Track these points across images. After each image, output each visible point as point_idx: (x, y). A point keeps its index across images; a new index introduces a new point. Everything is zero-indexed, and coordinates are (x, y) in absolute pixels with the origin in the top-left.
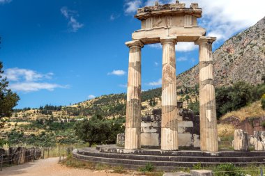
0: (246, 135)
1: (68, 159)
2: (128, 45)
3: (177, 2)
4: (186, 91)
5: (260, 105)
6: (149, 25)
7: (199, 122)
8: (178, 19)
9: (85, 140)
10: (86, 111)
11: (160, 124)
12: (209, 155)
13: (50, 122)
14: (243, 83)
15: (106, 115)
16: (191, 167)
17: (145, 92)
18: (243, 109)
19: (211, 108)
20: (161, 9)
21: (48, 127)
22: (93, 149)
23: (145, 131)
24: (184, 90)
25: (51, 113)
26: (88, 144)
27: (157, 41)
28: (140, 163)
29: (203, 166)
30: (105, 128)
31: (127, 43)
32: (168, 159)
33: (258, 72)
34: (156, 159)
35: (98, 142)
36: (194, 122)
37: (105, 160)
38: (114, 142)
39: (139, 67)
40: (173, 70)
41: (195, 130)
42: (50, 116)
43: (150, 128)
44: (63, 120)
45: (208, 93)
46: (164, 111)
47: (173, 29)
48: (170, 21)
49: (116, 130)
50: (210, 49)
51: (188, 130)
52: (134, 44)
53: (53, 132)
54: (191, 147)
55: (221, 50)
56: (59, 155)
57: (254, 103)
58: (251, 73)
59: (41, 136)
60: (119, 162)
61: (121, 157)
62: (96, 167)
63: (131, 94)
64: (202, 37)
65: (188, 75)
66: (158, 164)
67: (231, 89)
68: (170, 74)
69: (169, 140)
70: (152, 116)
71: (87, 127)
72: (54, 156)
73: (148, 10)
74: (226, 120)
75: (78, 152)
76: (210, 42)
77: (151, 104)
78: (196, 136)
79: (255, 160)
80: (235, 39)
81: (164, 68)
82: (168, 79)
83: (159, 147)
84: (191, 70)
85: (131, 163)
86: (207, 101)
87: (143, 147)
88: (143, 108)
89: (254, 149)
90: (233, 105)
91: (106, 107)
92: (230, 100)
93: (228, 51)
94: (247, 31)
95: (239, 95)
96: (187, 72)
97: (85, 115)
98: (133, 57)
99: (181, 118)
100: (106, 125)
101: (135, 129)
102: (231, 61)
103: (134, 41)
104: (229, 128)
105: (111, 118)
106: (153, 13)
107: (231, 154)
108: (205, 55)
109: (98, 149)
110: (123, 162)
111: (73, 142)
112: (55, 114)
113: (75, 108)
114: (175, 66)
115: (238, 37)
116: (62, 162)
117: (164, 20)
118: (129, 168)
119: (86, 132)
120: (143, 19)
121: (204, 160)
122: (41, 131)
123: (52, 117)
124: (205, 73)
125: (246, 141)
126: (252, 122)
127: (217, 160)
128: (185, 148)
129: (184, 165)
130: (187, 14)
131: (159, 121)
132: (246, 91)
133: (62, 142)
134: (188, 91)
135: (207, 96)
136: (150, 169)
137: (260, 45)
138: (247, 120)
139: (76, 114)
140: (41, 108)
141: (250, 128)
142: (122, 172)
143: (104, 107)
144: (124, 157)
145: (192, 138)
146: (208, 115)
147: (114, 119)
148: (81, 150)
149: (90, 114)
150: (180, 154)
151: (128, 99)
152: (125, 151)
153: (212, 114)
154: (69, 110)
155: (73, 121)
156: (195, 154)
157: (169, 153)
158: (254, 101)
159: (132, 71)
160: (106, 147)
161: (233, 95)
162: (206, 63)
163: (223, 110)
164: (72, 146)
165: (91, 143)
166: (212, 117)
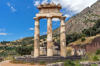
0: (75, 50)
1: (13, 61)
2: (34, 19)
3: (53, 3)
4: (56, 36)
5: (81, 40)
6: (42, 11)
7: (60, 46)
8: (53, 10)
9: (20, 53)
10: (20, 43)
11: (46, 47)
12: (63, 57)
13: (5, 47)
14: (76, 33)
15: (27, 44)
16: (57, 61)
17: (42, 36)
18: (75, 42)
19: (64, 42)
20: (47, 5)
21: (5, 49)
22: (23, 57)
23: (41, 50)
24: (55, 35)
25: (6, 44)
26: (21, 55)
27: (45, 17)
28: (40, 61)
29: (61, 61)
30: (27, 49)
31: (34, 18)
32: (49, 59)
33: (81, 29)
34: (45, 59)
35: (25, 54)
36: (58, 46)
37: (27, 60)
38: (30, 54)
39: (39, 27)
40: (51, 28)
41: (59, 49)
42: (5, 45)
43: (43, 49)
44: (11, 46)
45: (63, 36)
46: (48, 43)
47: (51, 13)
48: (50, 10)
49: (31, 50)
50: (64, 21)
51: (56, 49)
52: (37, 18)
53: (7, 51)
54: (58, 55)
55: (69, 21)
56: (10, 59)
57: (79, 40)
58: (78, 29)
59: (2, 53)
60: (32, 61)
61: (33, 59)
62: (24, 63)
63: (36, 37)
64: (61, 16)
65: (57, 30)
66: (46, 61)
67: (71, 35)
68: (50, 30)
69: (50, 53)
70: (44, 45)
71: (20, 49)
72: (8, 60)
73: (42, 6)
74: (69, 45)
75: (17, 58)
76: (64, 18)
77: (44, 40)
78: (59, 51)
79: (78, 58)
80: (73, 17)
81: (48, 28)
82: (49, 31)
83: (46, 55)
84: (58, 28)
85: (36, 61)
86: (63, 39)
87: (41, 55)
88: (41, 42)
89: (78, 55)
90: (72, 40)
91: (27, 41)
92: (71, 39)
93: (71, 21)
94: (78, 15)
95: (74, 37)
96: (57, 29)
97: (19, 44)
98: (36, 23)
99: (54, 45)
100: (27, 48)
101: (38, 49)
102: (72, 25)
103: (36, 17)
104: (70, 48)
105: (29, 45)
106: (43, 6)
107: (71, 57)
108: (62, 23)
109: (24, 56)
110: (34, 61)
111: (15, 54)
112: (7, 44)
113: (15, 42)
114: (52, 27)
115: (75, 17)
116: (11, 62)
117: (48, 9)
118: (36, 63)
119: (20, 51)
120: (40, 9)
121: (62, 59)
122: (2, 51)
123: (6, 45)
124: (63, 30)
125: (76, 52)
126: (78, 46)
127: (66, 59)
128: (56, 55)
129: (55, 61)
130: (56, 7)
131: (46, 46)
132: (77, 36)
133: (11, 54)
134: (57, 35)
135: (63, 37)
136: (43, 63)
137: (82, 19)
138: (76, 45)
139: (16, 44)
140: (1, 42)
141: (77, 48)
142: (33, 64)
143: (26, 42)
144: (34, 59)
145: (58, 52)
146: (63, 44)
147: (30, 46)
148: (18, 57)
149: (21, 44)
150: (53, 57)
151: (35, 39)
152: (34, 57)
153: (65, 44)
154: (13, 43)
155: (14, 47)
156: (59, 57)
157: (50, 57)
158: (79, 39)
159: (36, 29)
160: (27, 56)
161: (72, 37)
162: (63, 26)
163: (69, 42)
164: (14, 56)
165: (22, 55)
166: (65, 45)
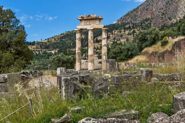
2: (75, 31)
6: (83, 23)
8: (94, 21)
19: (105, 55)
20: (87, 17)
23: (84, 63)
39: (80, 40)
40: (92, 41)
43: (86, 62)
45: (104, 50)
46: (89, 56)
47: (92, 25)
48: (91, 22)
52: (78, 31)
63: (77, 50)
64: (103, 28)
68: (91, 43)
69: (90, 67)
70: (87, 57)
73: (82, 17)
76: (106, 30)
81: (89, 41)
82: (90, 45)
83: (88, 69)
86: (104, 53)
98: (78, 36)
99: (97, 58)
101: (79, 63)
103: (77, 30)
106: (84, 18)
108: (104, 35)
117: (88, 21)
120: (81, 20)
124: (104, 43)
130: (97, 19)
146: (104, 58)
151: (76, 52)
152: (76, 71)
153: (106, 57)
159: (78, 42)
162: (104, 39)
